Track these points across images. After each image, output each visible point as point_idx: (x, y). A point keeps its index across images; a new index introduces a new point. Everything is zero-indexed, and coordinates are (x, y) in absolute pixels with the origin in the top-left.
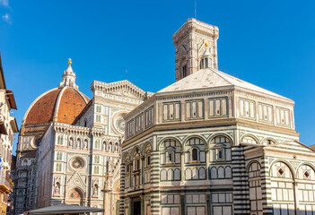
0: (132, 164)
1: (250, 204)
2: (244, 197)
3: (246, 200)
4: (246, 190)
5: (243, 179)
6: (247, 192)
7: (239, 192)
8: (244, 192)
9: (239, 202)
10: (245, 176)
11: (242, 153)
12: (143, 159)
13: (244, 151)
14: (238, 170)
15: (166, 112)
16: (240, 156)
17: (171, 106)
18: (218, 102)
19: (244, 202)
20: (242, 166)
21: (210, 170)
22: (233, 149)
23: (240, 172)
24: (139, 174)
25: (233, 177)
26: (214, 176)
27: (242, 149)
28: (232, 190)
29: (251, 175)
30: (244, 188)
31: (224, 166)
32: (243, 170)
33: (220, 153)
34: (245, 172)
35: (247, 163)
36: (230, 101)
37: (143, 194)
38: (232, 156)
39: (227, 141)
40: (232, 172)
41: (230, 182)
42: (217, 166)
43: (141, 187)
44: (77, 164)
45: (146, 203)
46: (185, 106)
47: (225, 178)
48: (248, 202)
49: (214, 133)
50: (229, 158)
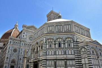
0: (35, 49)
1: (82, 66)
2: (80, 62)
3: (81, 64)
4: (80, 59)
5: (79, 55)
6: (81, 60)
7: (78, 60)
8: (80, 60)
9: (78, 65)
10: (80, 54)
11: (77, 44)
12: (40, 47)
13: (78, 44)
14: (76, 51)
15: (49, 29)
16: (77, 46)
17: (51, 27)
18: (67, 26)
19: (80, 65)
20: (78, 49)
21: (65, 51)
22: (74, 43)
23: (77, 52)
24: (37, 53)
25: (75, 54)
26: (67, 53)
27: (77, 43)
28: (75, 59)
29: (82, 53)
30: (79, 58)
31: (71, 49)
32: (78, 51)
33: (69, 44)
34: (79, 52)
35: (80, 48)
36: (71, 26)
37: (39, 61)
38: (74, 46)
39: (72, 40)
40: (74, 52)
41: (74, 56)
42: (68, 50)
43: (38, 58)
44: (15, 51)
45: (40, 64)
46: (56, 27)
47: (71, 55)
48: (82, 65)
49: (67, 37)
50: (72, 46)
